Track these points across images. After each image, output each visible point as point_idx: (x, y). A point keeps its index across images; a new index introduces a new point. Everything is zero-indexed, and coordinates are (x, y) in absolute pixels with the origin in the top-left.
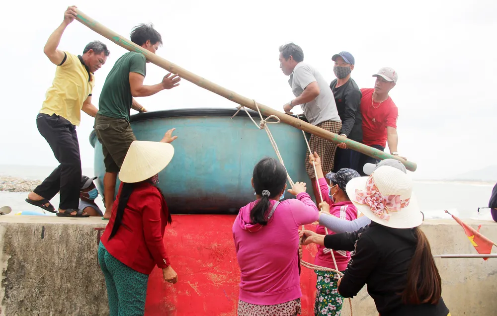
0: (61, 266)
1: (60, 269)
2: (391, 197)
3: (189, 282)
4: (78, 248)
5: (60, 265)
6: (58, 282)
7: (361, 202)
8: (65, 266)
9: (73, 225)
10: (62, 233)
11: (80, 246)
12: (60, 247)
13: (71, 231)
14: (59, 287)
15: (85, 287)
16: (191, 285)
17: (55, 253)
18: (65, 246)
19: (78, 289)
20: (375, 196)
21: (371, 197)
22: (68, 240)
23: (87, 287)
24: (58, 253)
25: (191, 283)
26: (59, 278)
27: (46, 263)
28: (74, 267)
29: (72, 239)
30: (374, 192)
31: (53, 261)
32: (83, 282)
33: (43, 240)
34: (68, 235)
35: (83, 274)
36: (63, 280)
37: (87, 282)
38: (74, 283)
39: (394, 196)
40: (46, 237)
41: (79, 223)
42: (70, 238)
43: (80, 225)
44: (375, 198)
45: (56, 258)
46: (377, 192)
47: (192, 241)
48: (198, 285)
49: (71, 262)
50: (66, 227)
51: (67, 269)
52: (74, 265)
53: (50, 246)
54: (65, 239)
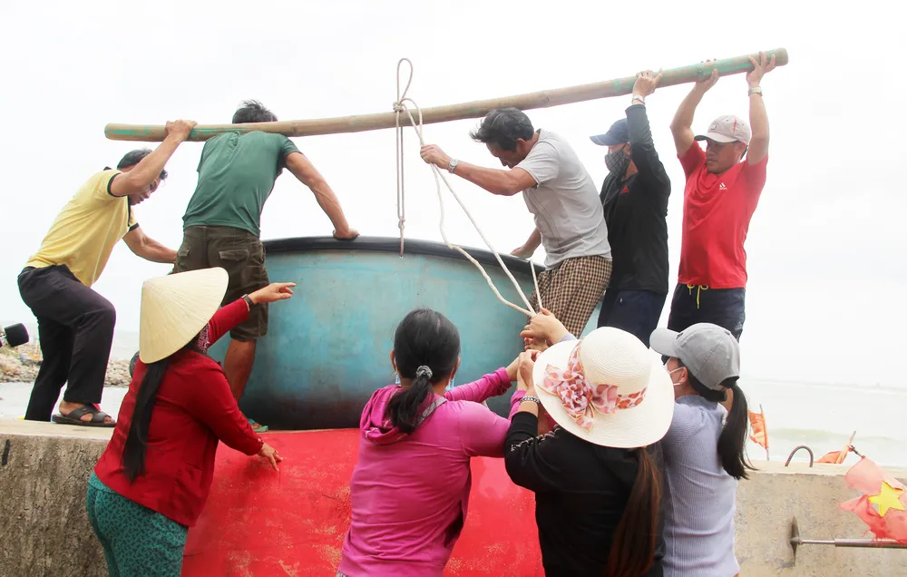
0: (37, 522)
1: (34, 527)
2: (601, 388)
3: (281, 562)
4: (76, 486)
5: (35, 520)
6: (28, 554)
7: (550, 389)
8: (44, 523)
9: (68, 440)
10: (45, 455)
11: (79, 483)
12: (39, 484)
13: (62, 453)
14: (29, 564)
15: (81, 568)
16: (285, 568)
17: (28, 495)
18: (49, 481)
19: (68, 571)
20: (577, 381)
21: (570, 383)
22: (55, 470)
23: (86, 567)
24: (33, 495)
25: (285, 564)
26: (31, 546)
27: (7, 515)
28: (62, 526)
29: (64, 467)
30: (575, 374)
31: (21, 511)
32: (78, 556)
33: (6, 467)
34: (57, 460)
35: (79, 539)
36: (38, 551)
37: (86, 556)
38: (60, 559)
39: (607, 386)
40: (11, 462)
41: (82, 437)
42: (61, 466)
43: (83, 440)
44: (574, 386)
45: (29, 504)
46: (580, 376)
47: (300, 480)
48: (298, 568)
49: (58, 514)
50: (53, 444)
51: (48, 529)
52: (64, 520)
53: (19, 480)
54: (49, 467)
